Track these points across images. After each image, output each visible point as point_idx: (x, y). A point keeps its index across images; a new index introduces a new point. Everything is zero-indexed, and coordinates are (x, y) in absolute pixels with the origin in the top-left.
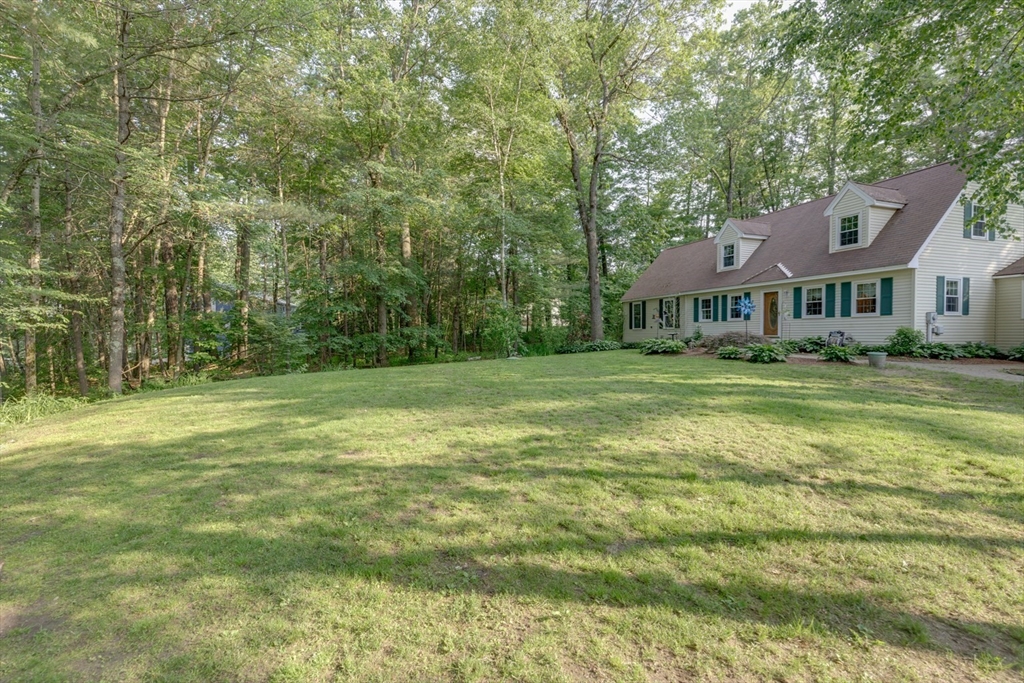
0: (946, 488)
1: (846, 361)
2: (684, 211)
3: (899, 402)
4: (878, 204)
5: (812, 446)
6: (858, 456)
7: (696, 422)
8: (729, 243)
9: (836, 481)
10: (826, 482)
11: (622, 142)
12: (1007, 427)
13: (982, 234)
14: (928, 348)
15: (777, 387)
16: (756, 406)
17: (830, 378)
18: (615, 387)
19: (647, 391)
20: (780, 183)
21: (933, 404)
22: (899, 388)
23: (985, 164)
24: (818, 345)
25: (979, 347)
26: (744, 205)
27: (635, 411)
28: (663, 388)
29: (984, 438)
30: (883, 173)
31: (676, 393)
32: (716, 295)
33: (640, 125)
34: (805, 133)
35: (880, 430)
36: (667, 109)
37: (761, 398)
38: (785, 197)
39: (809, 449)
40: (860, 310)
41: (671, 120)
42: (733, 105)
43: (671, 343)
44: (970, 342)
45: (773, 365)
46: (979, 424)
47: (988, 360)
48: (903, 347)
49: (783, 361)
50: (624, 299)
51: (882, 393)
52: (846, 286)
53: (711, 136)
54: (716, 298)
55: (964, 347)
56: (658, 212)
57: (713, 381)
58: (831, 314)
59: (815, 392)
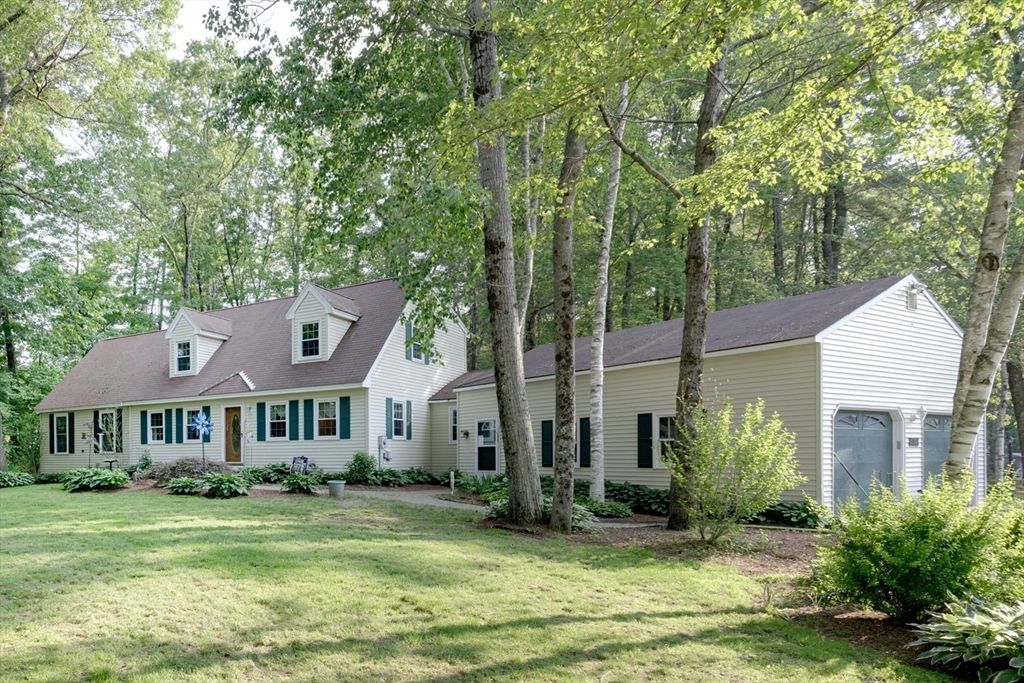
0: (382, 633)
1: (308, 492)
2: (129, 289)
3: (352, 537)
4: (336, 312)
5: (261, 603)
6: (307, 609)
7: (124, 589)
8: (184, 340)
9: (281, 646)
10: (271, 648)
11: (36, 171)
12: (435, 556)
13: (419, 357)
14: (381, 475)
15: (233, 528)
16: (206, 557)
17: (291, 514)
18: (13, 545)
19: (61, 549)
20: (244, 272)
21: (380, 536)
22: (354, 521)
23: (418, 285)
24: (282, 472)
25: (420, 473)
26: (204, 293)
27: (35, 581)
28: (86, 542)
29: (417, 570)
30: (343, 280)
31: (103, 547)
32: (168, 408)
33: (62, 153)
34: (269, 217)
35: (332, 573)
36: (102, 142)
37: (214, 545)
38: (249, 290)
39: (257, 607)
40: (321, 433)
41: (107, 158)
42: (189, 160)
43: (107, 474)
44: (412, 468)
45: (233, 500)
46: (415, 555)
47: (426, 486)
48: (360, 475)
49: (244, 494)
50: (39, 408)
51: (338, 528)
52: (309, 404)
53: (159, 192)
54: (169, 412)
55: (409, 473)
56: (90, 287)
57: (157, 527)
58: (294, 436)
59: (274, 532)
